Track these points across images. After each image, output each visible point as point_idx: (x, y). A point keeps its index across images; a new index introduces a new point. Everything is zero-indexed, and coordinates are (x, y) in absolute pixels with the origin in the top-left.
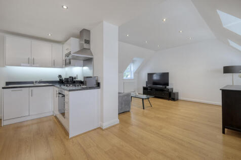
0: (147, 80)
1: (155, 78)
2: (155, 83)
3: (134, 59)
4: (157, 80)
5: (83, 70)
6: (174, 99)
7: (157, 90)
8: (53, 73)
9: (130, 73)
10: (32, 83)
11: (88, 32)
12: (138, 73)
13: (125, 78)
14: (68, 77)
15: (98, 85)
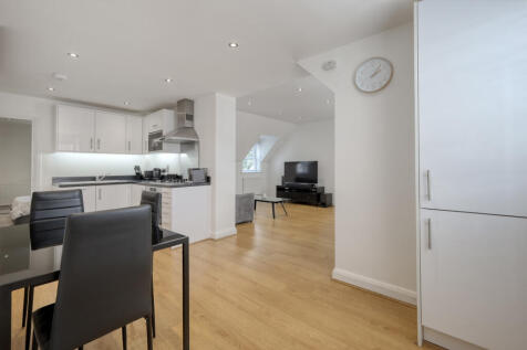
0: (283, 174)
1: (300, 170)
2: (299, 179)
3: (262, 137)
4: (303, 174)
5: (180, 158)
6: (324, 205)
7: (299, 190)
8: (126, 162)
9: (254, 161)
10: (94, 179)
11: (191, 103)
12: (268, 161)
13: (245, 170)
14: (151, 169)
15: (208, 180)
